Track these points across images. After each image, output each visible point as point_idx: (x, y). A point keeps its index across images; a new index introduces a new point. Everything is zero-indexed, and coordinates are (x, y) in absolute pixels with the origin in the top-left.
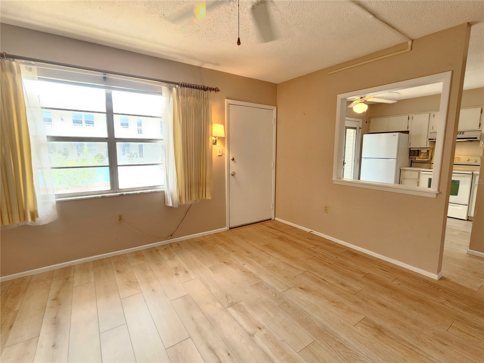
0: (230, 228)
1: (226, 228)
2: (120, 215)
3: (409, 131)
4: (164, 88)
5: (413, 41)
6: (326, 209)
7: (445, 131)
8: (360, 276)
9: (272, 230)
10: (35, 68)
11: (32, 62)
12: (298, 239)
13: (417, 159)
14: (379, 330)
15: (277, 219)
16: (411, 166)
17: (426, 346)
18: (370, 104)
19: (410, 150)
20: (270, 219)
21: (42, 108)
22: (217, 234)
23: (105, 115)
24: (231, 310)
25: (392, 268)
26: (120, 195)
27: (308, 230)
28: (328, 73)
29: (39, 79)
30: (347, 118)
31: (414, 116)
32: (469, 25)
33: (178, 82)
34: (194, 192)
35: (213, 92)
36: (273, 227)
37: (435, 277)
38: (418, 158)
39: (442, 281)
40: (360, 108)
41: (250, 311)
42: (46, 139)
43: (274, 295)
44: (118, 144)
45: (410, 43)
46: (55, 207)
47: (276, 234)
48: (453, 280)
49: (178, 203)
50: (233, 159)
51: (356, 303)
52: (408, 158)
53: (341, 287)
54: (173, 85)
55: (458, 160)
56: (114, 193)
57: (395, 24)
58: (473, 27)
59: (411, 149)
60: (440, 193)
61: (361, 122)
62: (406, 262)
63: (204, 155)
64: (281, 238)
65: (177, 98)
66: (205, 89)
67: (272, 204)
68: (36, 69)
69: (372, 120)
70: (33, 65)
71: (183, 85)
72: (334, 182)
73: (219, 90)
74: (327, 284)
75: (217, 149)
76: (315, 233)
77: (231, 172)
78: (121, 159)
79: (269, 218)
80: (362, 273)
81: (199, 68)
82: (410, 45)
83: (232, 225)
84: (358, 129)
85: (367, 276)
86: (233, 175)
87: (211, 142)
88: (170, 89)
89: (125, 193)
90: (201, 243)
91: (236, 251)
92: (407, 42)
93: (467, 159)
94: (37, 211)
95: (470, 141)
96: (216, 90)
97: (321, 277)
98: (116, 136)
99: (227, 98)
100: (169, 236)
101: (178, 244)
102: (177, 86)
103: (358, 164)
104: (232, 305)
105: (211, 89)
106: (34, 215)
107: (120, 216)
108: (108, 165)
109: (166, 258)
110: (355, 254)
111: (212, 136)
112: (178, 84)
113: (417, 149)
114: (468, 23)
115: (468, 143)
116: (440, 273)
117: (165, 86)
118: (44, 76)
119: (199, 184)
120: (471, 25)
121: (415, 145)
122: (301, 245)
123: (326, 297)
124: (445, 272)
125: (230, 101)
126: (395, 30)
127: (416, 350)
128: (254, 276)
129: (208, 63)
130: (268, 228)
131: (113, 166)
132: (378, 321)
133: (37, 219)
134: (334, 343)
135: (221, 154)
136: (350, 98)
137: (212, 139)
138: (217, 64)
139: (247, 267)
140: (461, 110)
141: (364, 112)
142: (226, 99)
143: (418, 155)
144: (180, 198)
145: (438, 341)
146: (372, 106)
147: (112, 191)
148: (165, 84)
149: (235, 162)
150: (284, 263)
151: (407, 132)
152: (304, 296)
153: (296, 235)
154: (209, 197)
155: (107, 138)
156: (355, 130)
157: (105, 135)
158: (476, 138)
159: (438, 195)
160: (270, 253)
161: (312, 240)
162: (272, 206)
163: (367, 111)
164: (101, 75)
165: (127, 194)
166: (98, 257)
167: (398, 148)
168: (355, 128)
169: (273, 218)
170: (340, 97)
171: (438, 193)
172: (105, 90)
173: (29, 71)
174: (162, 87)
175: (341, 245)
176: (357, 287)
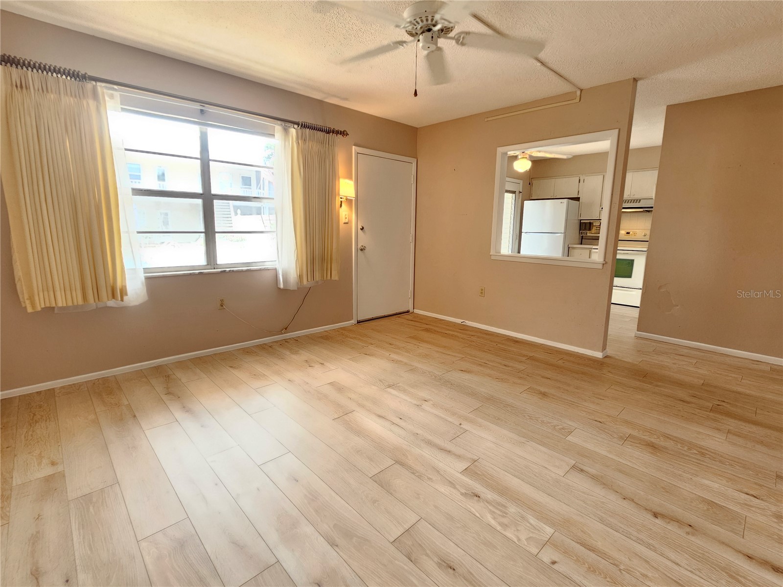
0: (359, 322)
1: (354, 321)
2: (222, 299)
3: (579, 198)
4: (278, 128)
5: (581, 90)
6: (482, 292)
7: (612, 195)
8: (524, 359)
9: (413, 322)
10: (117, 94)
11: (116, 87)
12: (448, 330)
13: (588, 235)
14: (544, 395)
15: (416, 311)
16: (581, 244)
17: (585, 401)
18: (534, 159)
19: (581, 223)
20: (408, 312)
21: (126, 150)
22: (343, 329)
23: (199, 161)
24: (389, 390)
25: (556, 351)
26: (222, 272)
27: (459, 321)
28: (486, 120)
29: (123, 109)
30: (508, 179)
31: (586, 178)
32: (635, 80)
33: (297, 121)
34: (317, 269)
35: (340, 136)
36: (414, 319)
37: (599, 355)
38: (589, 233)
39: (606, 359)
40: (522, 166)
41: (412, 390)
42: (130, 192)
43: (433, 377)
44: (217, 203)
45: (578, 93)
46: (144, 284)
47: (420, 326)
48: (617, 357)
49: (298, 283)
50: (362, 229)
51: (520, 378)
52: (578, 234)
53: (504, 367)
54: (290, 125)
55: (633, 235)
56: (211, 269)
57: (562, 73)
58: (639, 83)
59: (582, 221)
60: (606, 263)
61: (521, 184)
62: (571, 344)
63: (330, 220)
64: (427, 330)
65: (296, 144)
66: (329, 132)
67: (410, 291)
68: (119, 96)
69: (535, 182)
70: (115, 90)
71: (304, 126)
72: (493, 258)
73: (347, 134)
74: (489, 366)
75: (345, 213)
76: (469, 323)
77: (359, 246)
78: (219, 225)
79: (406, 310)
80: (524, 356)
81: (321, 102)
82: (579, 95)
83: (361, 318)
84: (517, 193)
85: (531, 358)
86: (362, 250)
87: (338, 204)
88: (286, 130)
89: (228, 270)
90: (325, 339)
91: (374, 344)
92: (576, 92)
93: (643, 234)
94: (125, 286)
95: (647, 211)
96: (344, 133)
97: (482, 361)
98: (214, 191)
99: (355, 145)
100: (283, 330)
101: (296, 340)
102: (296, 126)
103: (517, 241)
104: (390, 386)
105: (338, 132)
106: (123, 292)
107: (222, 301)
108: (204, 231)
109: (288, 353)
110: (516, 341)
111: (339, 195)
112: (298, 124)
113: (589, 221)
114: (634, 79)
115: (645, 214)
116: (605, 351)
117: (278, 125)
118: (128, 106)
119: (323, 259)
120: (637, 81)
121: (586, 217)
122: (452, 335)
123: (490, 376)
124: (609, 351)
125: (360, 150)
126: (562, 79)
127: (576, 404)
128: (406, 364)
129: (335, 96)
130: (408, 321)
131: (210, 232)
132: (542, 389)
133: (125, 298)
134: (502, 405)
135: (347, 221)
136: (511, 153)
137: (338, 199)
138: (346, 99)
139: (394, 356)
140: (627, 174)
141: (526, 172)
142: (354, 147)
143: (590, 230)
144: (300, 277)
145: (596, 398)
146: (537, 163)
147: (209, 267)
148: (279, 122)
149: (364, 232)
150: (438, 352)
151: (577, 199)
152: (466, 376)
153: (445, 327)
154: (335, 277)
155: (202, 194)
156: (514, 195)
157: (199, 190)
158: (652, 207)
159: (604, 265)
160: (418, 344)
161: (466, 330)
162: (410, 294)
163: (530, 170)
164: (197, 107)
165: (230, 271)
166: (195, 355)
167: (566, 220)
168: (514, 192)
169: (411, 310)
170: (500, 150)
171: (604, 262)
172: (200, 128)
173: (110, 99)
174: (275, 127)
175: (500, 334)
176: (521, 367)
